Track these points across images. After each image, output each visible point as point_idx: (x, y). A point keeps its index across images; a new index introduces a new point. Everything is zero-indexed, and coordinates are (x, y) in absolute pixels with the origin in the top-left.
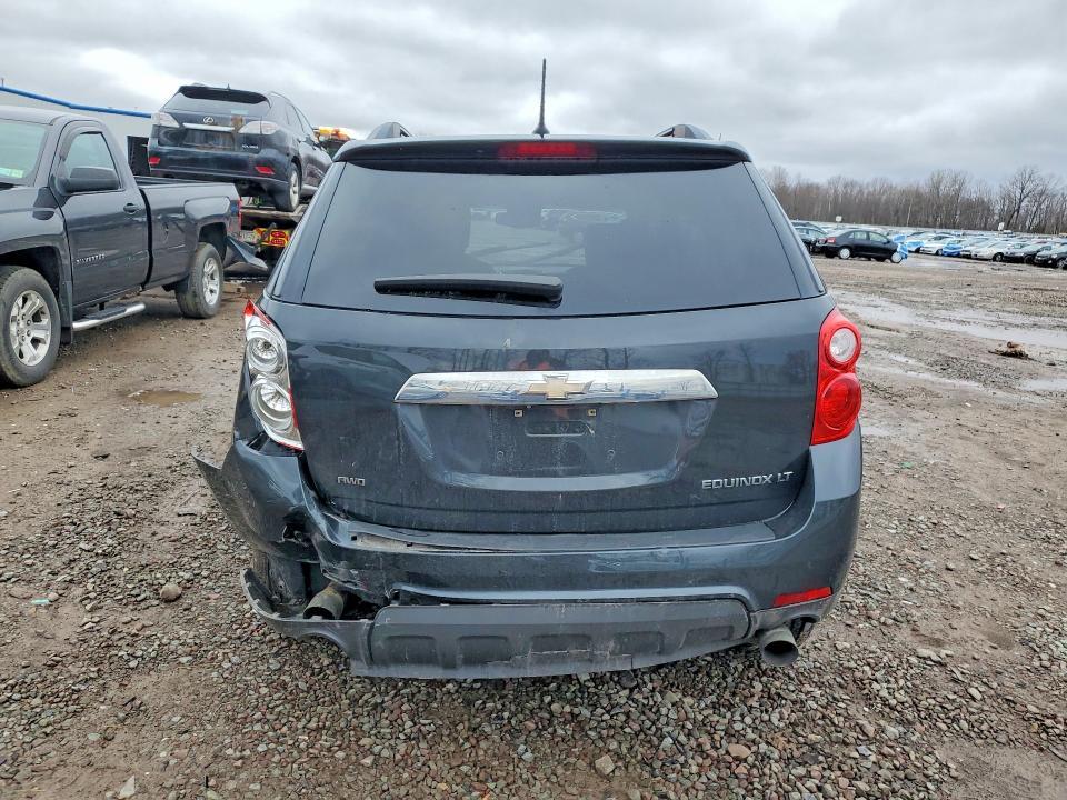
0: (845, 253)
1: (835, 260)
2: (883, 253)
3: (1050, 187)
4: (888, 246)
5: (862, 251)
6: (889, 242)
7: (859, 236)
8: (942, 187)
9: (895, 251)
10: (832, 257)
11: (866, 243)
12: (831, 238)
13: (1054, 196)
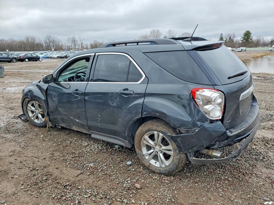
0: (27, 60)
1: (24, 62)
2: (36, 59)
3: (55, 40)
4: (37, 57)
5: (31, 59)
6: (37, 56)
7: (29, 55)
8: (29, 40)
9: (40, 58)
10: (23, 62)
11: (32, 57)
12: (21, 56)
13: (56, 42)
